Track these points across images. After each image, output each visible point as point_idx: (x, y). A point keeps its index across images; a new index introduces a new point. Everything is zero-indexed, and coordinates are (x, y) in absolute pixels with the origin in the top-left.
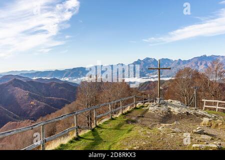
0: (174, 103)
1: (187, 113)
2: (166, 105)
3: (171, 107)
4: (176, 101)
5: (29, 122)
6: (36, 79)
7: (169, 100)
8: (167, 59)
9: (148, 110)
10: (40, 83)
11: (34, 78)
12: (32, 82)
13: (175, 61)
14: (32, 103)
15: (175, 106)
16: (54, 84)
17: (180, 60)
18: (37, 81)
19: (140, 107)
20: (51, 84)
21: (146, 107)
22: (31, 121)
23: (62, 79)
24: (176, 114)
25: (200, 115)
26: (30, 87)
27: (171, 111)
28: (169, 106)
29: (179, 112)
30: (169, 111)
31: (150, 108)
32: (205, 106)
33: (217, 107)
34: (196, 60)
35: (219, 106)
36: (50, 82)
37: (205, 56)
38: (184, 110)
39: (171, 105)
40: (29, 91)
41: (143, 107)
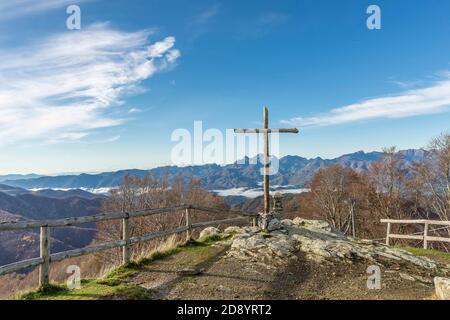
0: (310, 228)
1: (353, 254)
2: (287, 233)
3: (302, 239)
4: (315, 222)
5: (15, 277)
6: (38, 192)
7: (297, 221)
8: (296, 157)
9: (228, 248)
10: (45, 199)
11: (35, 190)
12: (29, 196)
13: (311, 160)
14: (25, 238)
15: (313, 235)
16: (77, 200)
17: (319, 158)
18: (39, 194)
19: (207, 240)
20: (70, 200)
21: (226, 238)
22: (18, 275)
23: (95, 191)
24: (319, 259)
25: (394, 262)
26: (24, 206)
27: (303, 248)
28: (295, 236)
29: (327, 254)
30: (297, 252)
31: (236, 243)
32: (389, 236)
33: (427, 238)
34: (347, 159)
35: (428, 235)
36: (68, 196)
37: (362, 153)
38: (343, 247)
39: (304, 232)
40: (21, 214)
41: (215, 238)
